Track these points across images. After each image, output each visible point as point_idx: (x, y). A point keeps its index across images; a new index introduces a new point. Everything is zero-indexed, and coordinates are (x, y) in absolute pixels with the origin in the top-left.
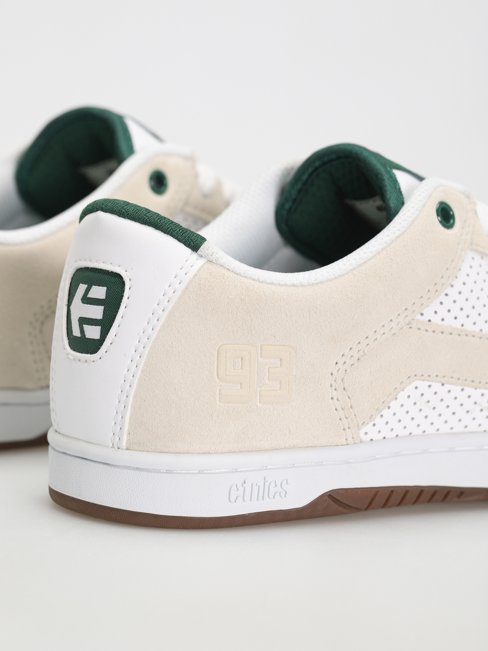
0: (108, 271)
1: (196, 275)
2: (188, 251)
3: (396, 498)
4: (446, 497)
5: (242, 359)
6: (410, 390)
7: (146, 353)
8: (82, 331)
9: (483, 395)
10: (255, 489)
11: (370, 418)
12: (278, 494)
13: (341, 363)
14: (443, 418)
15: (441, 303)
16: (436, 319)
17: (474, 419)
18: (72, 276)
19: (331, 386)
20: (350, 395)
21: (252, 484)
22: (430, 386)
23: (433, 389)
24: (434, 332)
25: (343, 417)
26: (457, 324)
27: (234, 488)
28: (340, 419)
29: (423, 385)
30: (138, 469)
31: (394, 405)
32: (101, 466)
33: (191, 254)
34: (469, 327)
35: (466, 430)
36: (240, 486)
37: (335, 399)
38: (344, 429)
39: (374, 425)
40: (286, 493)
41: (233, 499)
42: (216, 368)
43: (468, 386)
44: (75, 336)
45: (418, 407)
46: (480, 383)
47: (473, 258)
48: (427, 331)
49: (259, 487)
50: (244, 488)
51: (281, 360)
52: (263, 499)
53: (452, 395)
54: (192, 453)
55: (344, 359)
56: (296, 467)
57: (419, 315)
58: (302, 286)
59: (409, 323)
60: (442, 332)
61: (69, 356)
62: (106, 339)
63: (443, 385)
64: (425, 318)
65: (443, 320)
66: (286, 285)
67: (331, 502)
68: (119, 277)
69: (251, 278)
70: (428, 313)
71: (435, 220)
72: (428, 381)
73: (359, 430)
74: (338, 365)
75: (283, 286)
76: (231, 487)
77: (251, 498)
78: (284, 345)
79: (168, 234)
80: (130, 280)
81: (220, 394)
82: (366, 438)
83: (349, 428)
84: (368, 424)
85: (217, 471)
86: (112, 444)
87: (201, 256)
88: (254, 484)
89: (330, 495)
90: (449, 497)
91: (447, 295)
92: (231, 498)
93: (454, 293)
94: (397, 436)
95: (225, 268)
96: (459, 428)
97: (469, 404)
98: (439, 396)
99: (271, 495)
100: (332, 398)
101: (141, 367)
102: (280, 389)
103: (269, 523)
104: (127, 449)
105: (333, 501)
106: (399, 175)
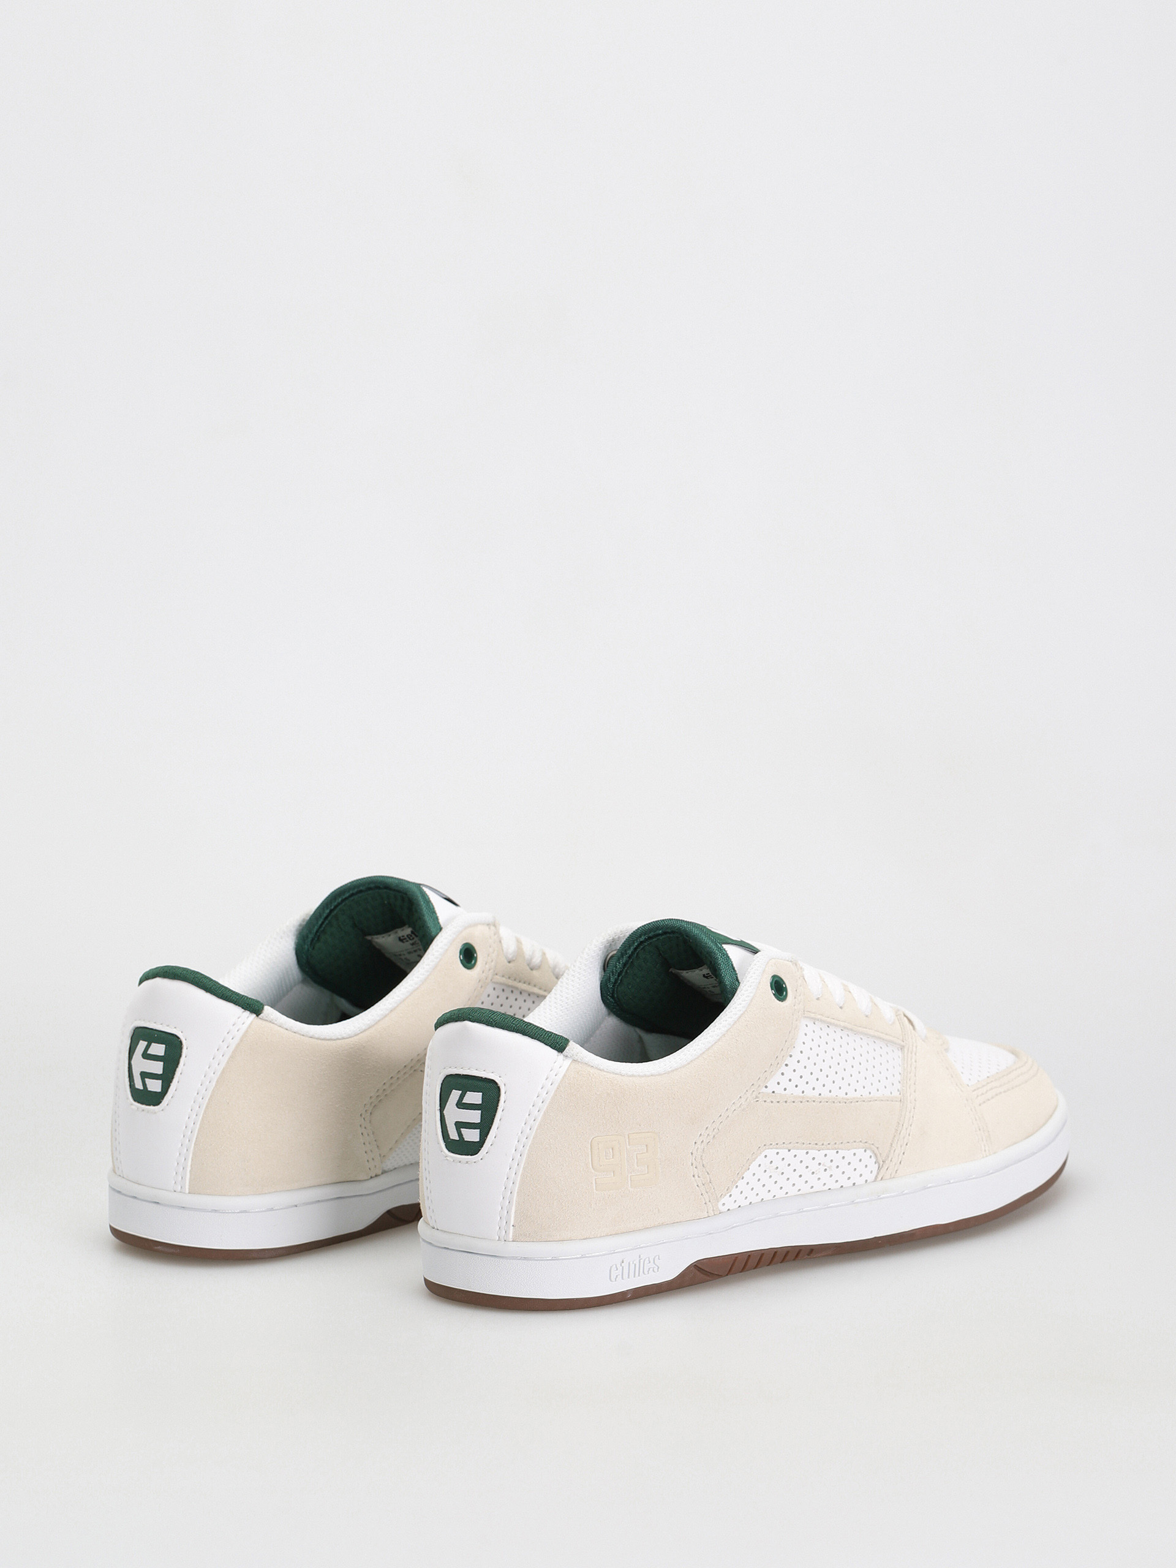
0: (481, 1077)
1: (565, 1075)
2: (555, 1052)
3: (753, 1262)
4: (797, 1256)
5: (612, 1149)
6: (760, 1159)
7: (526, 1151)
8: (460, 1134)
9: (826, 1155)
10: (632, 1266)
11: (727, 1190)
12: (651, 1269)
13: (699, 1142)
14: (791, 1182)
15: (783, 1074)
16: (779, 1090)
17: (819, 1179)
18: (441, 1082)
19: (692, 1165)
20: (708, 1171)
21: (629, 1263)
22: (778, 1153)
23: (781, 1156)
24: (778, 1102)
25: (704, 1192)
26: (797, 1092)
27: (614, 1268)
28: (702, 1194)
29: (771, 1153)
30: (525, 1259)
31: (748, 1175)
32: (489, 1258)
33: (558, 1055)
34: (809, 1093)
35: (812, 1190)
36: (619, 1266)
37: (696, 1177)
38: (705, 1203)
39: (731, 1196)
40: (658, 1268)
41: (613, 1278)
42: (590, 1160)
43: (812, 1149)
44: (452, 1140)
45: (768, 1174)
46: (823, 1144)
47: (807, 1026)
48: (772, 1102)
49: (635, 1265)
50: (623, 1267)
51: (646, 1146)
52: (639, 1276)
53: (798, 1159)
54: (574, 1240)
55: (701, 1139)
56: (664, 1243)
57: (764, 1088)
58: (660, 1075)
59: (757, 1097)
60: (786, 1102)
61: (448, 1158)
62: (486, 1141)
63: (789, 1151)
64: (769, 1090)
65: (785, 1089)
66: (645, 1076)
67: (697, 1271)
68: (493, 1082)
69: (613, 1073)
70: (772, 1085)
71: (770, 993)
72: (777, 1148)
73: (718, 1202)
74: (697, 1144)
75: (642, 1076)
76: (611, 1267)
77: (629, 1276)
78: (648, 1132)
79: (535, 1039)
80: (505, 1085)
81: (596, 1183)
82: (725, 1209)
83: (710, 1201)
84: (725, 1195)
85: (598, 1254)
86: (498, 1238)
87: (567, 1056)
88: (631, 1263)
89: (695, 1265)
90: (800, 1255)
91: (786, 1065)
92: (612, 1278)
93: (792, 1062)
94: (751, 1203)
95: (589, 1065)
96: (806, 1189)
97: (814, 1166)
98: (786, 1162)
99: (646, 1272)
100: (694, 1176)
101: (522, 1165)
102: (648, 1173)
103: (621, 1302)
104: (513, 1241)
105: (699, 1271)
106: (729, 949)
